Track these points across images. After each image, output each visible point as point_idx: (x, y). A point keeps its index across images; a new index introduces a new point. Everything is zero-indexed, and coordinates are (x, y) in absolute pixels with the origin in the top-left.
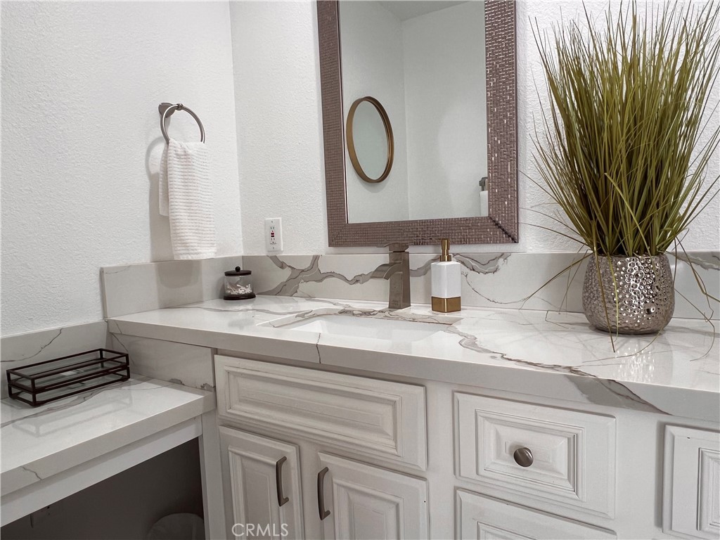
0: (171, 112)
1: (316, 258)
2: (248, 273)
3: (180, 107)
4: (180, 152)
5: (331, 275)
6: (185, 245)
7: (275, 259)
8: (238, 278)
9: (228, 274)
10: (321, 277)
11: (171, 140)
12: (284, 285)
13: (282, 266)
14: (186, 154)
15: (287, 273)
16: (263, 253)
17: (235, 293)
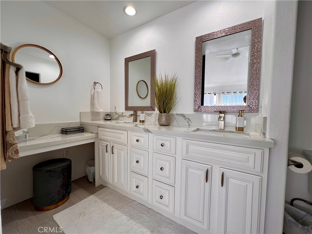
0: (96, 83)
1: (123, 113)
2: (110, 115)
3: (98, 83)
4: (97, 91)
5: (125, 116)
6: (97, 109)
7: (115, 112)
8: (108, 116)
9: (106, 115)
10: (123, 116)
11: (95, 89)
12: (117, 118)
13: (117, 114)
14: (98, 92)
15: (117, 116)
16: (114, 111)
17: (107, 119)
